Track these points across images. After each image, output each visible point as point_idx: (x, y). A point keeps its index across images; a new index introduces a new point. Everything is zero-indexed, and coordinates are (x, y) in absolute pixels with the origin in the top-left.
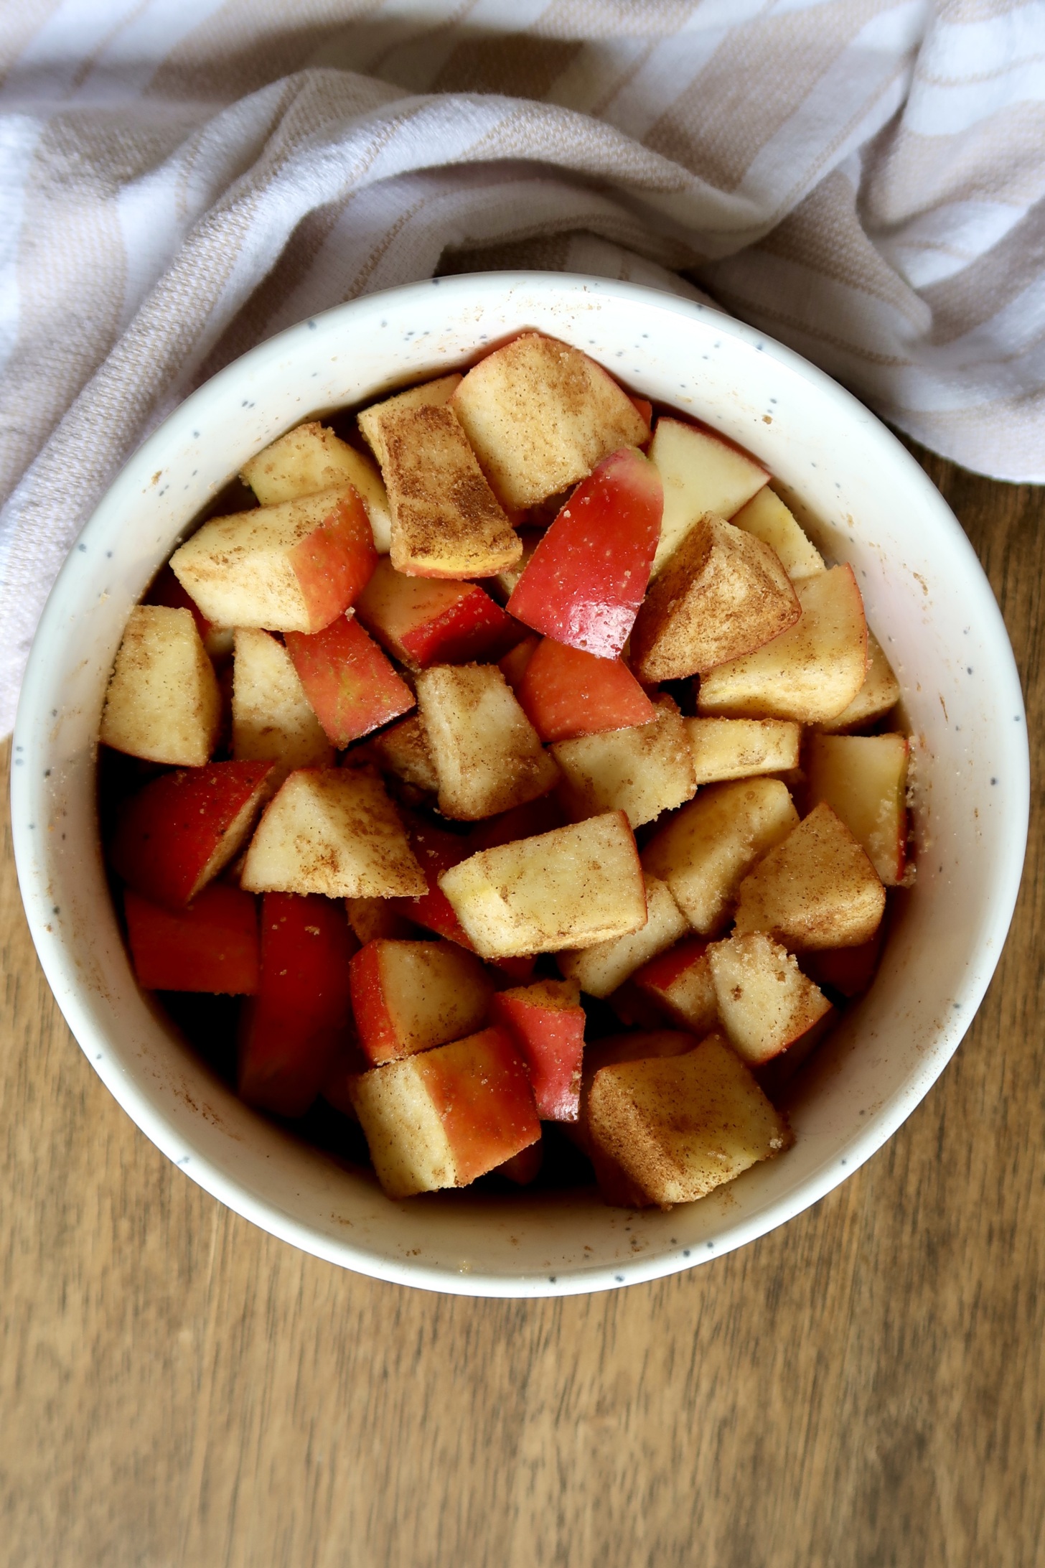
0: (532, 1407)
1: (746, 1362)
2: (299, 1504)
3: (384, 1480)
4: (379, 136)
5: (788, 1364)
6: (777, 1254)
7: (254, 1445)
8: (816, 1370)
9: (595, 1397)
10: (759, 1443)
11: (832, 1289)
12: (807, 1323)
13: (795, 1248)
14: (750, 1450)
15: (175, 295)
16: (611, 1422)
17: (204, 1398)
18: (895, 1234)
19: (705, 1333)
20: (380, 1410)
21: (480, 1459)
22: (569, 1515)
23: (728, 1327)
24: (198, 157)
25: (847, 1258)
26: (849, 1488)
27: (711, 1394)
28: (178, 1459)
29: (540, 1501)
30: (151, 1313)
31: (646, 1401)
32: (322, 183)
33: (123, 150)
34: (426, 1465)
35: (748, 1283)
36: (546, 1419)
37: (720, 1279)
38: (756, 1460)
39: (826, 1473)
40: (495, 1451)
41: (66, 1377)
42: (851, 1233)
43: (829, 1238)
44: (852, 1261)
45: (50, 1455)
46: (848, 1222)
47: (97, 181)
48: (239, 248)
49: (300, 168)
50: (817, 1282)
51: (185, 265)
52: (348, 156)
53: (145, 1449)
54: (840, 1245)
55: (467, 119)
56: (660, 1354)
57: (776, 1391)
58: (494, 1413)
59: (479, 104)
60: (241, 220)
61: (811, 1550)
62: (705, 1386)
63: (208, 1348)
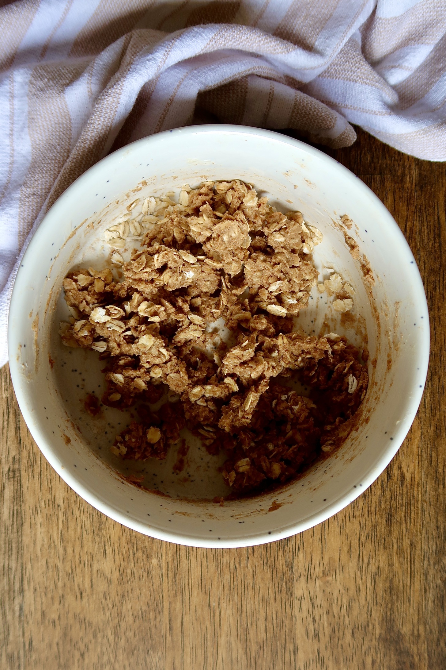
0: (296, 576)
1: (381, 548)
2: (208, 623)
3: (240, 611)
4: (168, 48)
5: (399, 547)
6: (388, 503)
7: (187, 601)
8: (410, 548)
9: (322, 569)
10: (391, 581)
11: (412, 515)
12: (404, 530)
13: (395, 500)
14: (388, 584)
15: (95, 125)
16: (329, 578)
17: (165, 585)
18: (437, 490)
19: (363, 538)
20: (235, 583)
21: (278, 598)
22: (317, 618)
23: (372, 535)
24: (94, 71)
25: (418, 501)
26: (431, 596)
27: (369, 563)
28: (159, 611)
29: (305, 614)
30: (140, 554)
31: (342, 568)
32: (148, 71)
33: (64, 74)
34: (257, 603)
35: (378, 516)
36: (303, 579)
37: (366, 516)
38: (391, 588)
39: (421, 590)
40: (284, 595)
41: (110, 582)
42: (418, 491)
43: (409, 494)
44: (420, 502)
45: (108, 614)
46: (416, 486)
47: (56, 88)
48: (118, 103)
49: (138, 66)
50: (406, 513)
51: (98, 113)
52: (157, 58)
53: (144, 608)
54: (414, 496)
55: (201, 35)
56: (345, 549)
57: (395, 559)
58: (281, 580)
59: (205, 28)
60: (118, 91)
61: (419, 623)
62: (366, 560)
63: (164, 565)
